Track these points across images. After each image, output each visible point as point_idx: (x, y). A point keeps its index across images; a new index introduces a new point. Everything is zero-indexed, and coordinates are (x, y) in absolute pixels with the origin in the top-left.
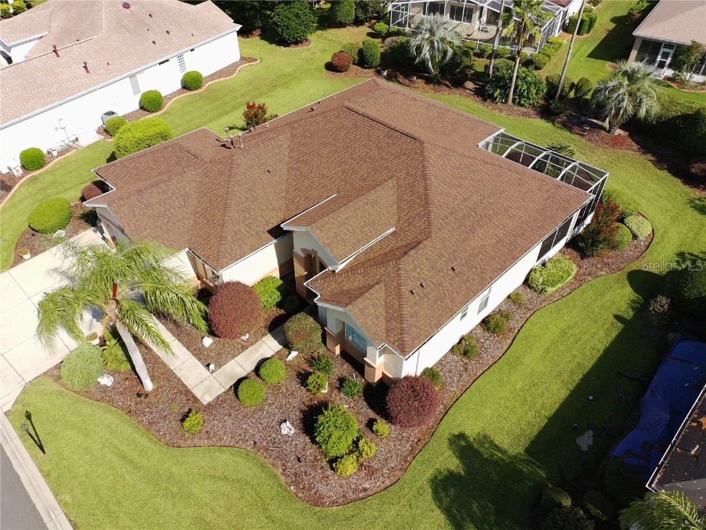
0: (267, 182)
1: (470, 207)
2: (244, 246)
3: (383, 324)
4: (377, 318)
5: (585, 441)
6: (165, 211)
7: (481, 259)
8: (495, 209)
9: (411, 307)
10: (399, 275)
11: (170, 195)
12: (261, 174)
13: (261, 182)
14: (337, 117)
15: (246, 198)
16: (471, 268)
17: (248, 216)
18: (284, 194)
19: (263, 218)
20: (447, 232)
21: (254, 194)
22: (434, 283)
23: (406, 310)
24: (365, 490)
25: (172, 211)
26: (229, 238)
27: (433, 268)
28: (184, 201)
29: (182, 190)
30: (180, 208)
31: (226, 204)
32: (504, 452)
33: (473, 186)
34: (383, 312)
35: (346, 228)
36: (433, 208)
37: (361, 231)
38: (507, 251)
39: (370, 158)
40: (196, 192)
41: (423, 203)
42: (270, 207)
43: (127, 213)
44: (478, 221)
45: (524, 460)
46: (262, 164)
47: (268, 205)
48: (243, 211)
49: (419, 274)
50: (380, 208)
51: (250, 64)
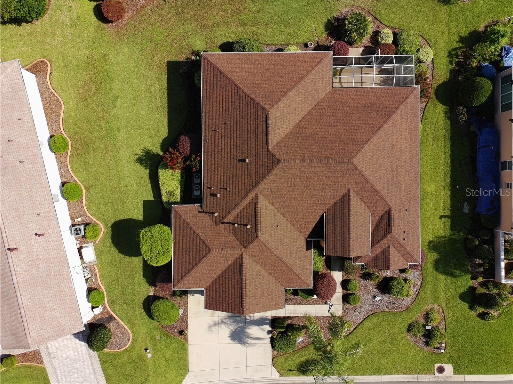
0: (282, 232)
2: (307, 267)
3: (402, 259)
4: (400, 260)
6: (261, 288)
7: (410, 191)
8: (397, 157)
9: (408, 245)
10: (396, 239)
11: (254, 281)
12: (277, 232)
13: (281, 236)
14: (284, 171)
15: (285, 250)
16: (410, 200)
17: (294, 255)
18: (293, 228)
19: (298, 248)
20: (393, 197)
21: (285, 244)
22: (407, 226)
23: (408, 248)
24: (416, 291)
25: (262, 285)
26: (300, 272)
27: (401, 220)
28: (260, 275)
29: (253, 273)
30: (263, 280)
31: (283, 262)
32: (445, 237)
33: (384, 158)
34: (399, 255)
35: (359, 238)
36: (382, 193)
37: (364, 232)
38: (414, 173)
39: (327, 185)
40: (258, 267)
41: (375, 194)
42: (296, 241)
43: (253, 308)
44: (397, 174)
45: (453, 235)
46: (272, 227)
47: (294, 241)
48: (291, 256)
49: (400, 229)
50: (359, 212)
51: (48, 74)
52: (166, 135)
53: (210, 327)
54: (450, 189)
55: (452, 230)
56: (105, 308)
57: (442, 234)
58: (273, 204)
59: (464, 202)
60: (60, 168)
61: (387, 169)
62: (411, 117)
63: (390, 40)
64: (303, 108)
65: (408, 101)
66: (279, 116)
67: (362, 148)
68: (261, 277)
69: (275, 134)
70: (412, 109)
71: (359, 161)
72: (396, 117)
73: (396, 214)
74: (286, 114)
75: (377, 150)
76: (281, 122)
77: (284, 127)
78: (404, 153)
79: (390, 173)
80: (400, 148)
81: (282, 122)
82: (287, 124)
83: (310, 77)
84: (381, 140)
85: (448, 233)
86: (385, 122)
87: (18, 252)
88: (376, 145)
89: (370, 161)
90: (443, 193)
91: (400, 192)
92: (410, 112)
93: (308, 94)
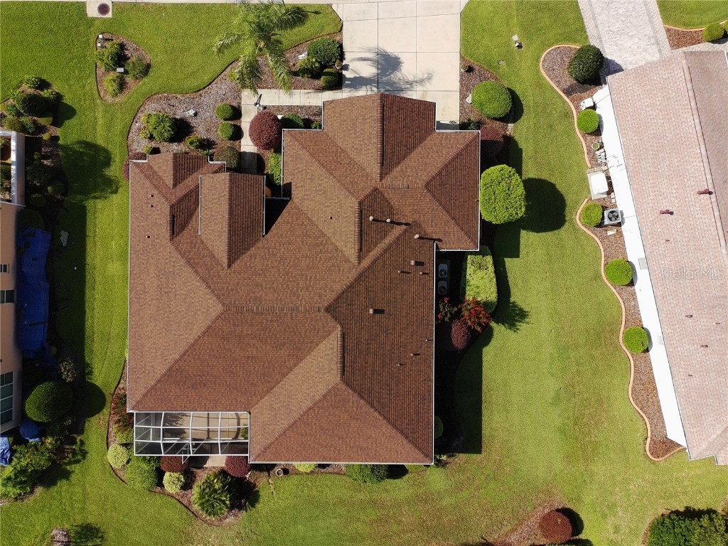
0: (324, 209)
1: (170, 292)
2: (290, 159)
3: (156, 169)
4: (160, 167)
5: (64, 237)
6: (356, 131)
7: (143, 263)
8: (160, 312)
9: (147, 188)
10: (164, 197)
11: (366, 142)
12: (332, 209)
13: (326, 205)
14: (320, 296)
15: (320, 185)
16: (143, 251)
17: (308, 177)
18: (309, 216)
19: (302, 186)
20: (167, 257)
21: (320, 193)
22: (149, 215)
23: (147, 183)
24: (136, 122)
25: (354, 136)
26: (300, 152)
27: (156, 223)
28: (356, 149)
29: (366, 152)
30: (353, 143)
31: (324, 167)
32: (95, 198)
33: (179, 312)
34: (160, 174)
35: (216, 199)
36: (183, 262)
37: (210, 208)
38: (138, 289)
39: (260, 275)
40: (359, 161)
41: (192, 261)
42: (306, 197)
44: (161, 289)
45: (83, 201)
46: (339, 217)
47: (308, 197)
48: (312, 175)
49: (158, 210)
50: (215, 236)
51: (649, 439)
52: (485, 350)
53: (429, 78)
54: (87, 266)
55: (85, 207)
56: (577, 107)
57: (100, 204)
58: (337, 249)
59: (66, 247)
60: (636, 306)
61: (176, 295)
62: (140, 369)
63: (167, 476)
64: (291, 383)
65: (144, 391)
66: (325, 373)
67: (209, 327)
68: (355, 147)
69: (332, 349)
70: (138, 380)
71: (215, 308)
72: (161, 369)
73: (163, 233)
74: (316, 376)
75: (189, 322)
76: (323, 366)
77: (319, 359)
78: (151, 317)
79: (170, 290)
80: (156, 325)
81: (321, 365)
82: (314, 361)
83: (280, 428)
84: (183, 337)
85: (90, 204)
86: (177, 362)
87: (697, 190)
88: (190, 330)
89: (198, 308)
90: (97, 261)
91: (157, 263)
92: (141, 376)
93: (285, 404)
